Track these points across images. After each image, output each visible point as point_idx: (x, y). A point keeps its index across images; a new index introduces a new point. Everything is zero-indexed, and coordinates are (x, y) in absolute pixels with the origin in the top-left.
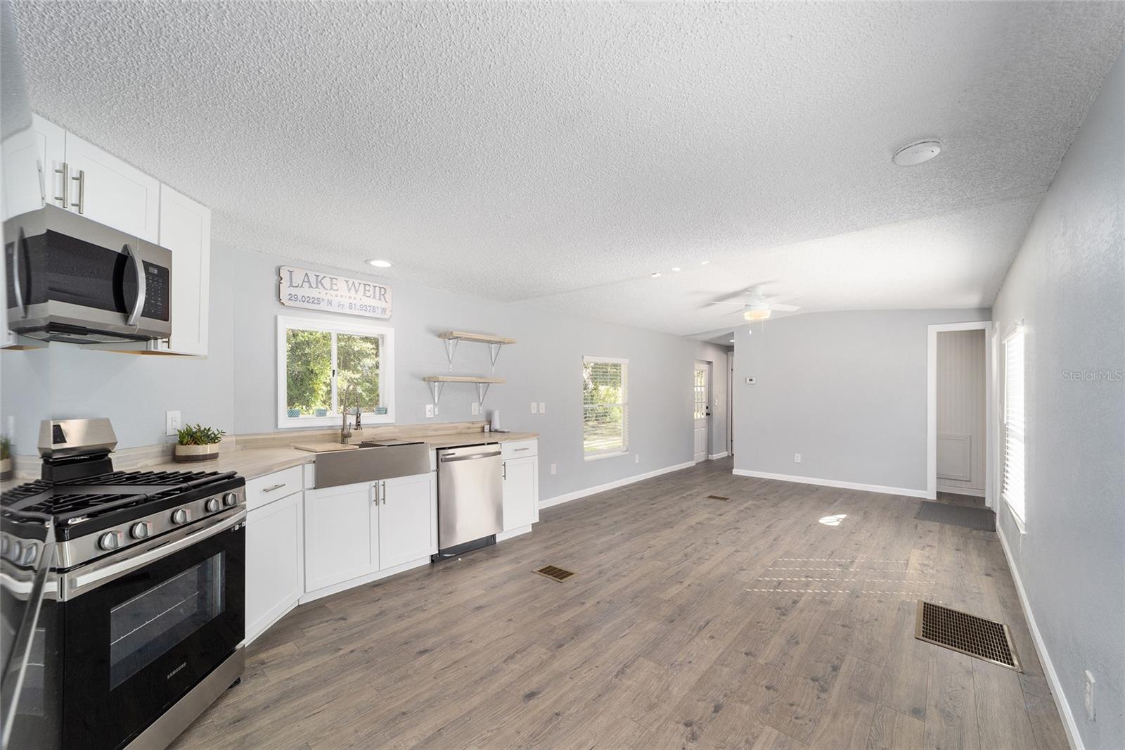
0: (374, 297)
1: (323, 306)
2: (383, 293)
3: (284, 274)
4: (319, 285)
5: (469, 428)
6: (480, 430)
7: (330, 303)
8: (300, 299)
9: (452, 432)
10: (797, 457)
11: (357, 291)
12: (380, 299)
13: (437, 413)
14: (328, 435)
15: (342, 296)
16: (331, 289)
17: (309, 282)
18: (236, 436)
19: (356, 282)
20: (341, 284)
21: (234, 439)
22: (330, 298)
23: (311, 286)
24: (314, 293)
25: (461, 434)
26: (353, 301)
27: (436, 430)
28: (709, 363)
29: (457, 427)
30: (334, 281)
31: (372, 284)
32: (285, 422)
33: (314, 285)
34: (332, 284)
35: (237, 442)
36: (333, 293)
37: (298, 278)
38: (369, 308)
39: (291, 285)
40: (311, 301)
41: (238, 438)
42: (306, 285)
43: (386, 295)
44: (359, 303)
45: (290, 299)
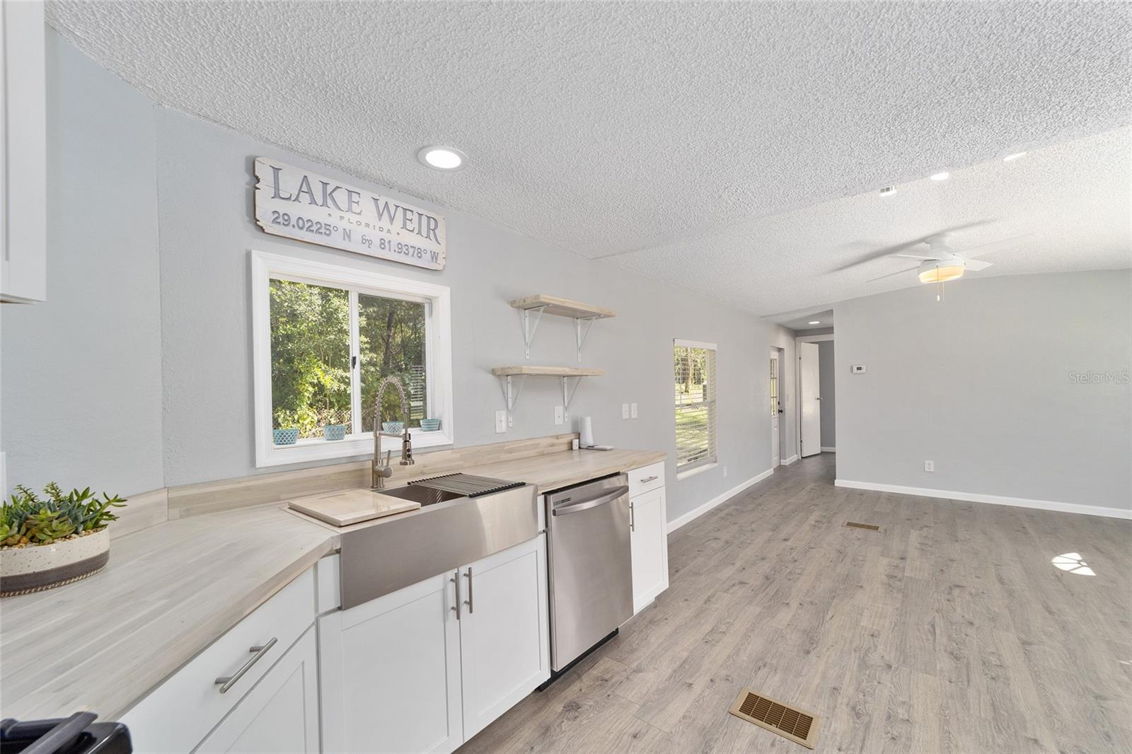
0: (419, 233)
1: (336, 241)
2: (432, 227)
3: (263, 171)
4: (329, 202)
5: (552, 445)
6: (565, 447)
7: (347, 235)
8: (293, 221)
9: (532, 453)
10: (929, 464)
11: (392, 219)
12: (428, 237)
13: (511, 425)
14: (350, 472)
15: (367, 225)
16: (350, 210)
17: (310, 192)
18: (168, 489)
19: (391, 203)
20: (366, 205)
21: (163, 496)
22: (348, 227)
23: (313, 202)
24: (319, 214)
25: (542, 455)
26: (387, 237)
28: (780, 350)
29: (539, 444)
30: (354, 197)
31: (415, 210)
32: (269, 454)
33: (319, 200)
34: (350, 201)
35: (171, 503)
36: (353, 218)
37: (290, 184)
38: (411, 251)
39: (277, 195)
40: (314, 228)
41: (173, 494)
42: (305, 198)
43: (436, 231)
44: (395, 239)
45: (275, 221)
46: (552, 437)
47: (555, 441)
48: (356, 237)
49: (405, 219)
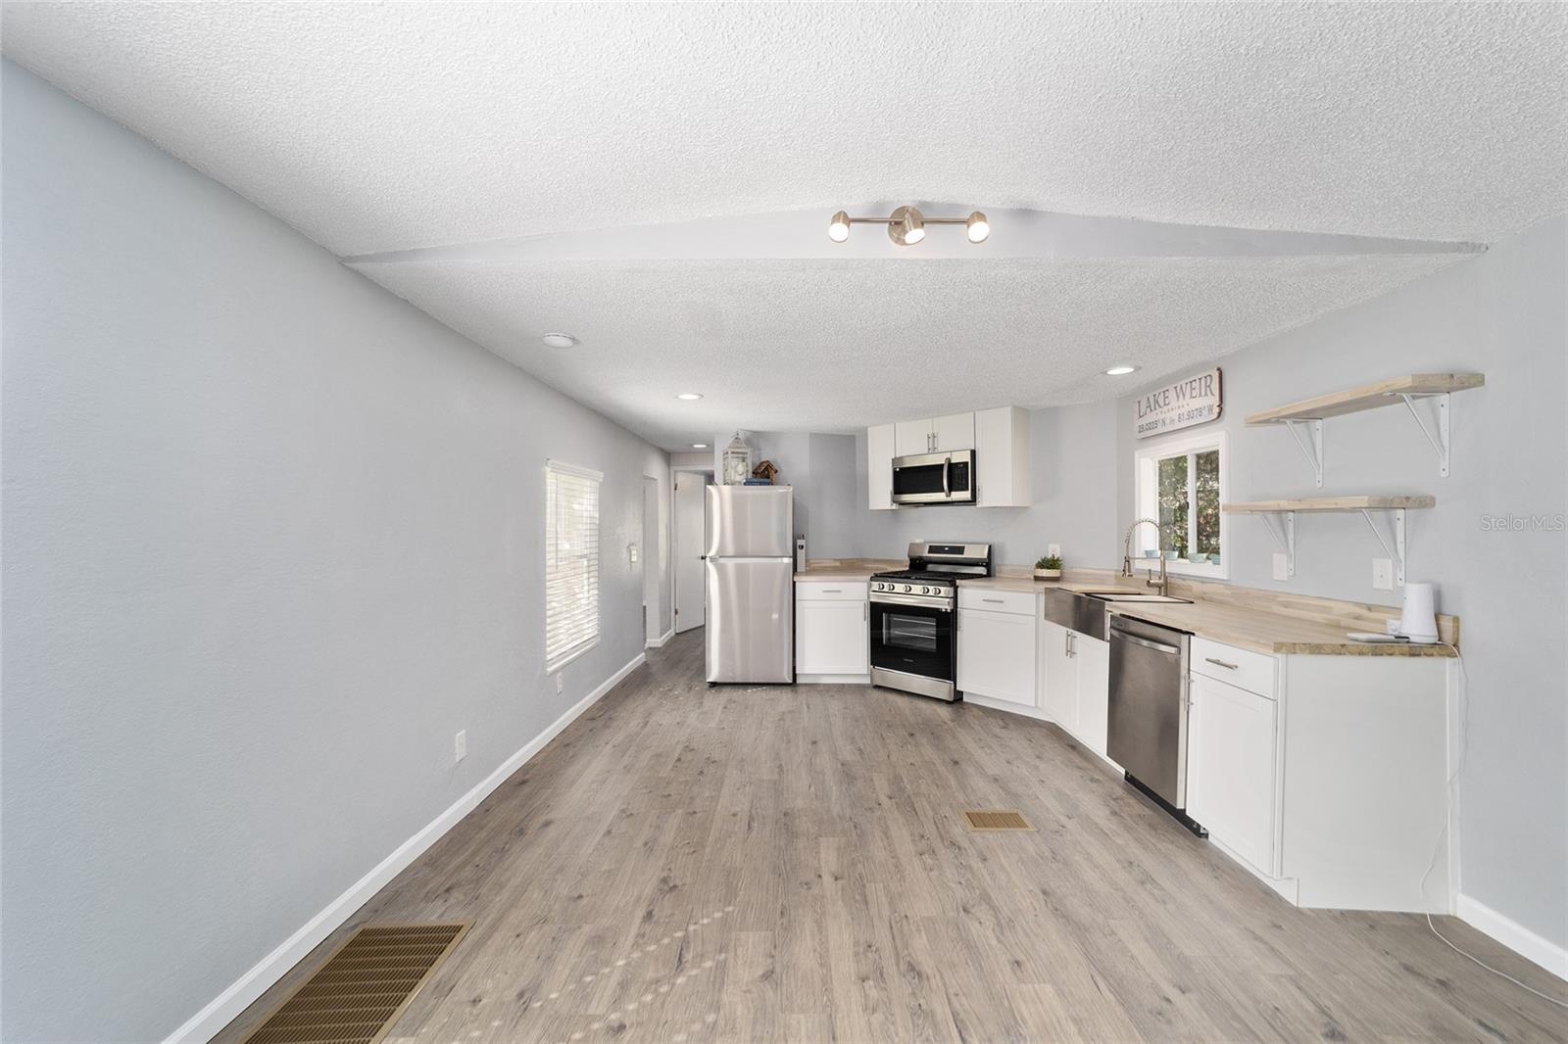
0: (1200, 395)
1: (1160, 429)
2: (1209, 383)
4: (1157, 405)
7: (1164, 422)
8: (1145, 427)
11: (1184, 396)
12: (1207, 394)
13: (1292, 573)
15: (1172, 409)
16: (1165, 405)
17: (1150, 406)
19: (1184, 383)
20: (1172, 394)
22: (1163, 416)
23: (1151, 410)
24: (1153, 417)
26: (1182, 411)
29: (1330, 608)
30: (1167, 394)
31: (1197, 377)
33: (1153, 408)
34: (1165, 398)
36: (1166, 408)
37: (1144, 406)
38: (1196, 413)
39: (1140, 417)
40: (1152, 427)
42: (1148, 410)
43: (1211, 386)
44: (1186, 410)
45: (1140, 432)
46: (1357, 604)
48: (1168, 421)
49: (1192, 389)
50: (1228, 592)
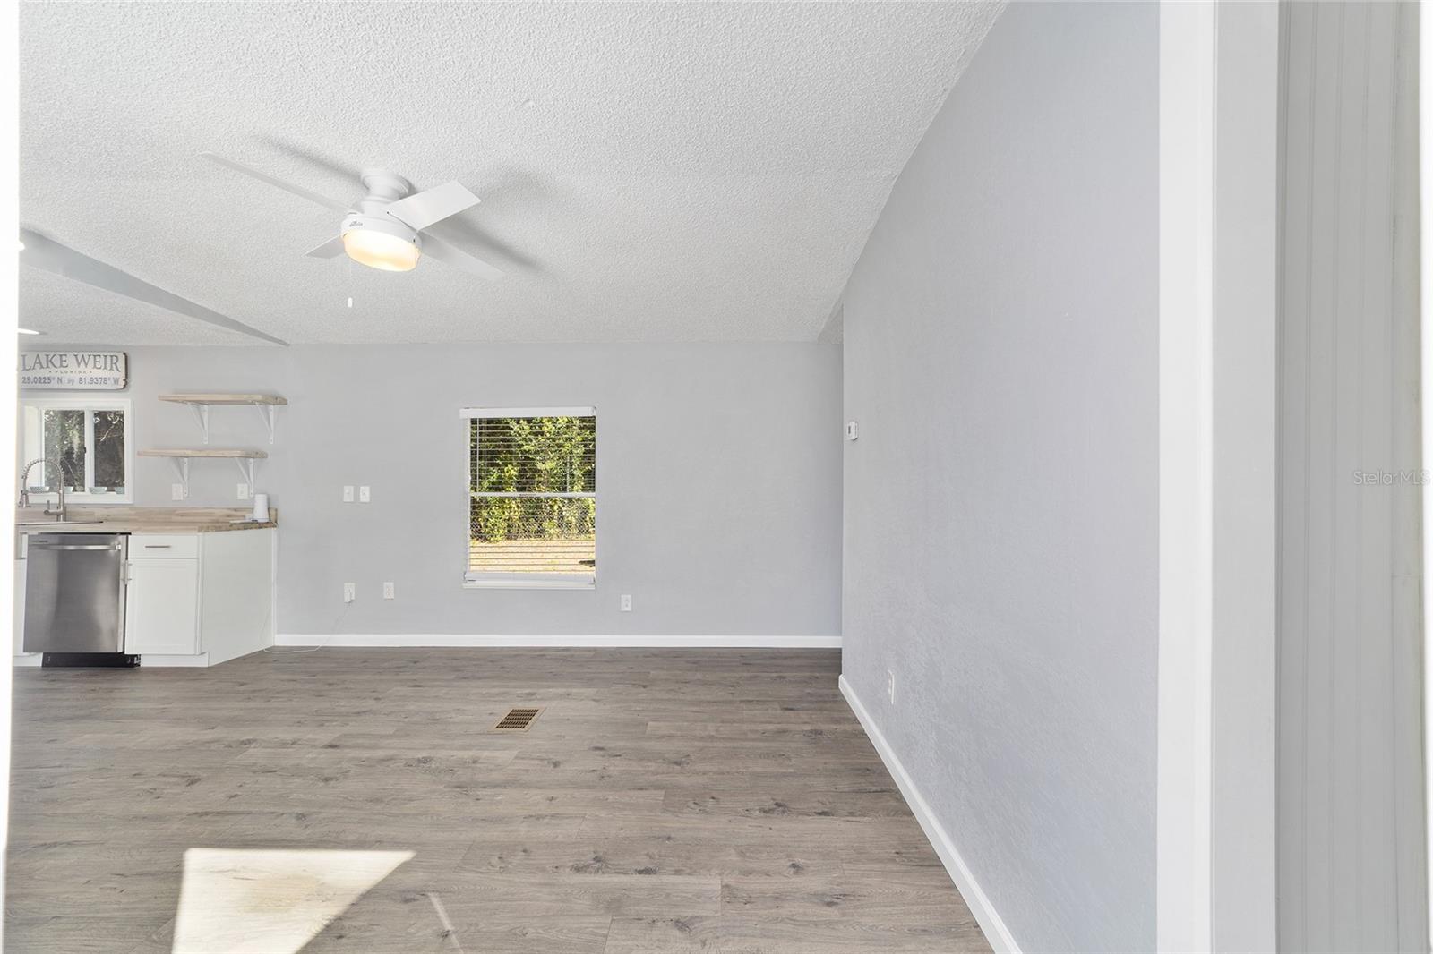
0: (105, 368)
1: (54, 385)
2: (114, 361)
4: (50, 365)
7: (60, 380)
8: (32, 380)
11: (86, 365)
12: (111, 369)
13: (186, 496)
15: (84, 372)
16: (61, 366)
17: (40, 363)
19: (86, 355)
20: (71, 359)
22: (59, 375)
23: (42, 367)
24: (44, 373)
26: (83, 375)
27: (182, 515)
30: (64, 358)
31: (102, 354)
33: (45, 365)
34: (61, 361)
36: (63, 370)
37: (30, 361)
38: (99, 380)
39: (25, 369)
40: (42, 382)
42: (38, 366)
43: (118, 364)
44: (88, 376)
45: (25, 383)
46: (229, 508)
47: (234, 513)
48: (65, 380)
49: (95, 362)
50: (133, 512)
